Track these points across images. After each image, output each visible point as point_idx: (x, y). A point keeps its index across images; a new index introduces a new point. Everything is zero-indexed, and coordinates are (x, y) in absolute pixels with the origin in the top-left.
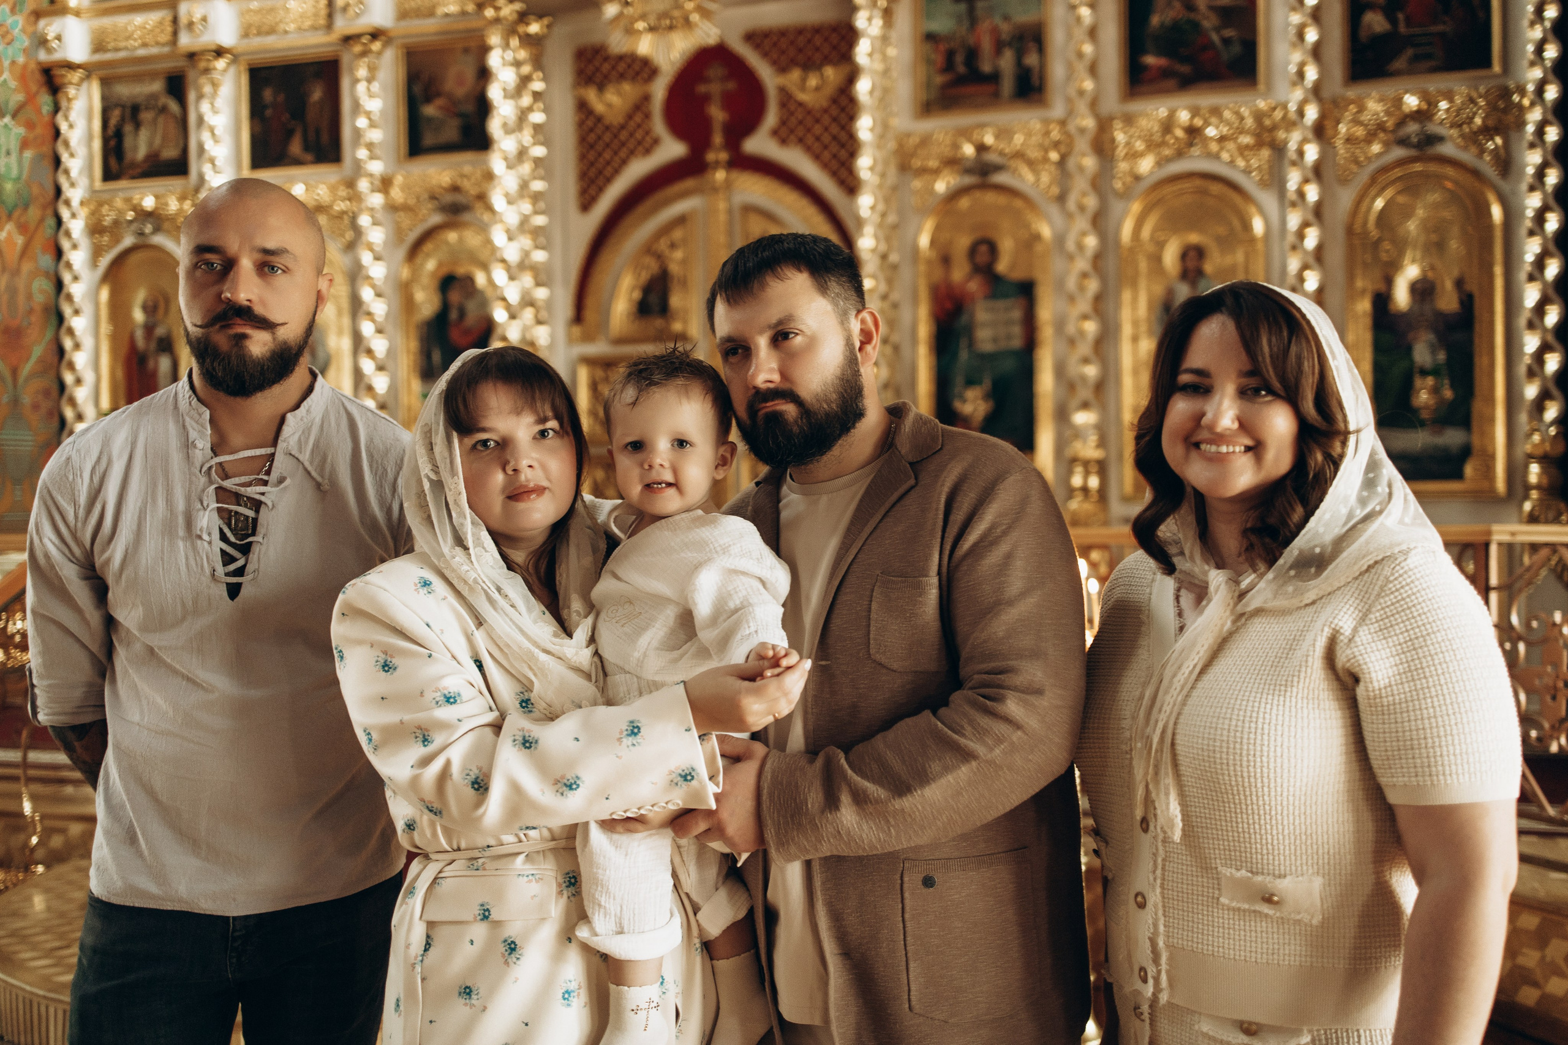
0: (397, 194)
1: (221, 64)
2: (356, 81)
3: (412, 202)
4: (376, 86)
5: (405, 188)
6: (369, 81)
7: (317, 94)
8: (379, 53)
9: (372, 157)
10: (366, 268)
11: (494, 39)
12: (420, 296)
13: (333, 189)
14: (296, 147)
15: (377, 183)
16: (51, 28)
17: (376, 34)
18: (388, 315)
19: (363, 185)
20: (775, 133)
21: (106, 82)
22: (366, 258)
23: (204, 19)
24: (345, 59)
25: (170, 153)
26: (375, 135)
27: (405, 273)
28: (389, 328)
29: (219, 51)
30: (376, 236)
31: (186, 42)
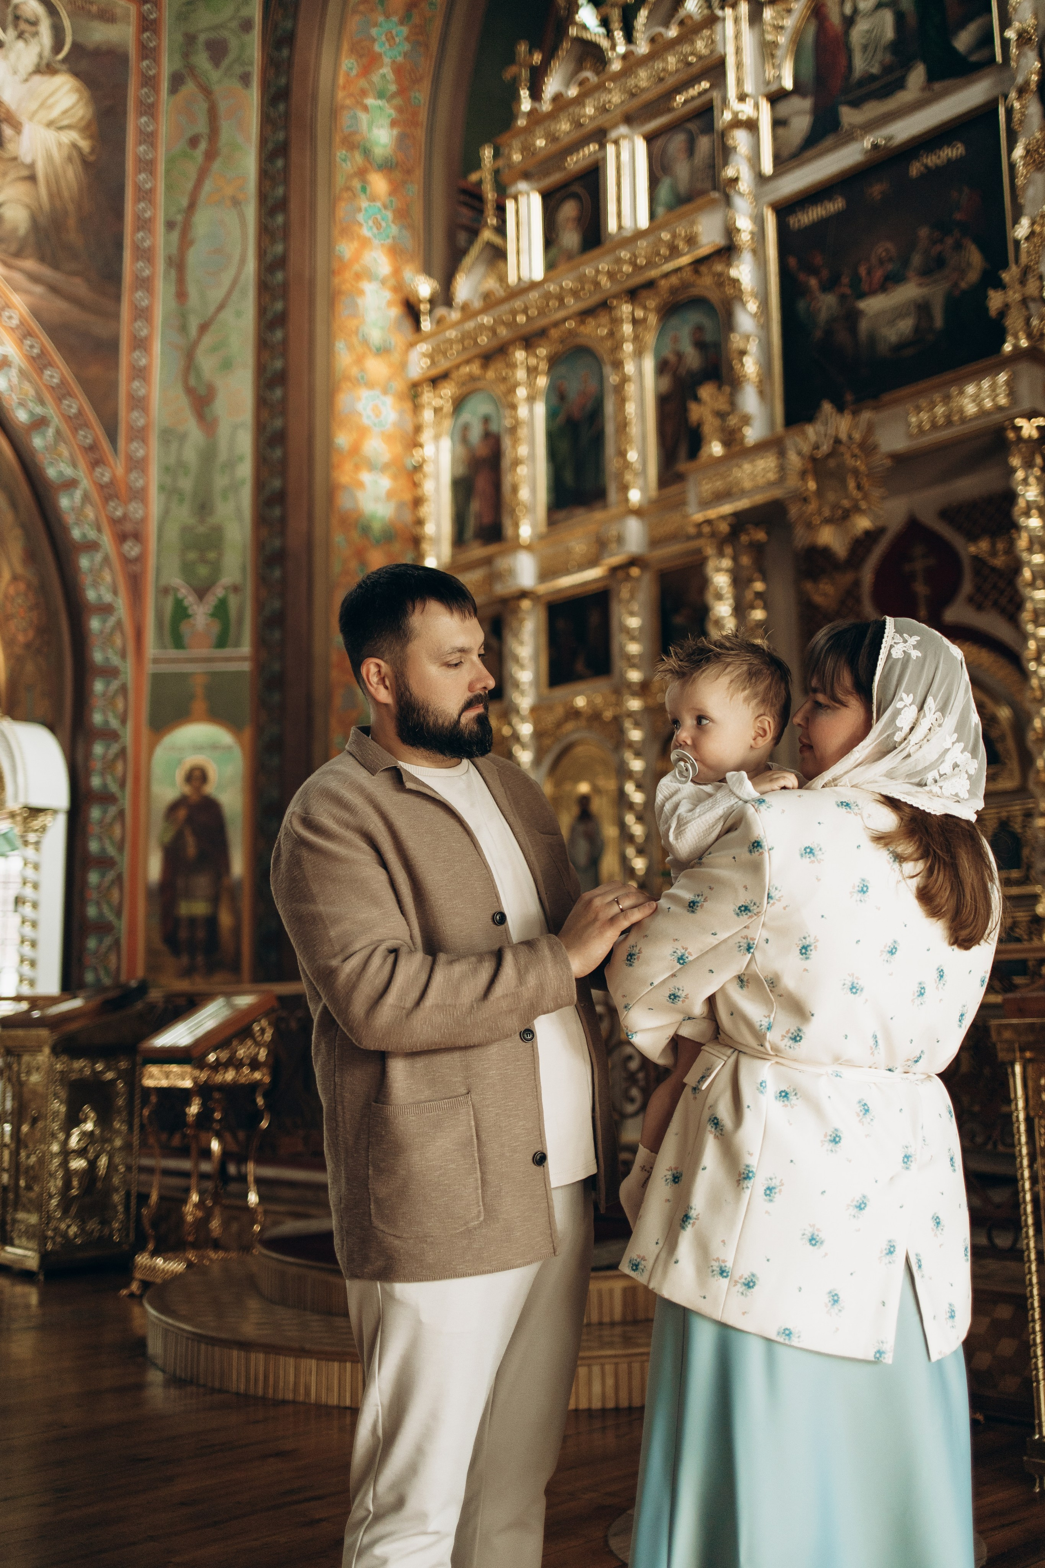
1: (526, 604)
2: (620, 602)
4: (636, 606)
6: (630, 602)
9: (631, 667)
10: (629, 765)
11: (710, 551)
13: (604, 697)
14: (580, 666)
15: (636, 689)
17: (633, 563)
20: (971, 600)
22: (628, 755)
24: (614, 591)
26: (635, 649)
29: (524, 594)
30: (636, 735)
31: (500, 589)
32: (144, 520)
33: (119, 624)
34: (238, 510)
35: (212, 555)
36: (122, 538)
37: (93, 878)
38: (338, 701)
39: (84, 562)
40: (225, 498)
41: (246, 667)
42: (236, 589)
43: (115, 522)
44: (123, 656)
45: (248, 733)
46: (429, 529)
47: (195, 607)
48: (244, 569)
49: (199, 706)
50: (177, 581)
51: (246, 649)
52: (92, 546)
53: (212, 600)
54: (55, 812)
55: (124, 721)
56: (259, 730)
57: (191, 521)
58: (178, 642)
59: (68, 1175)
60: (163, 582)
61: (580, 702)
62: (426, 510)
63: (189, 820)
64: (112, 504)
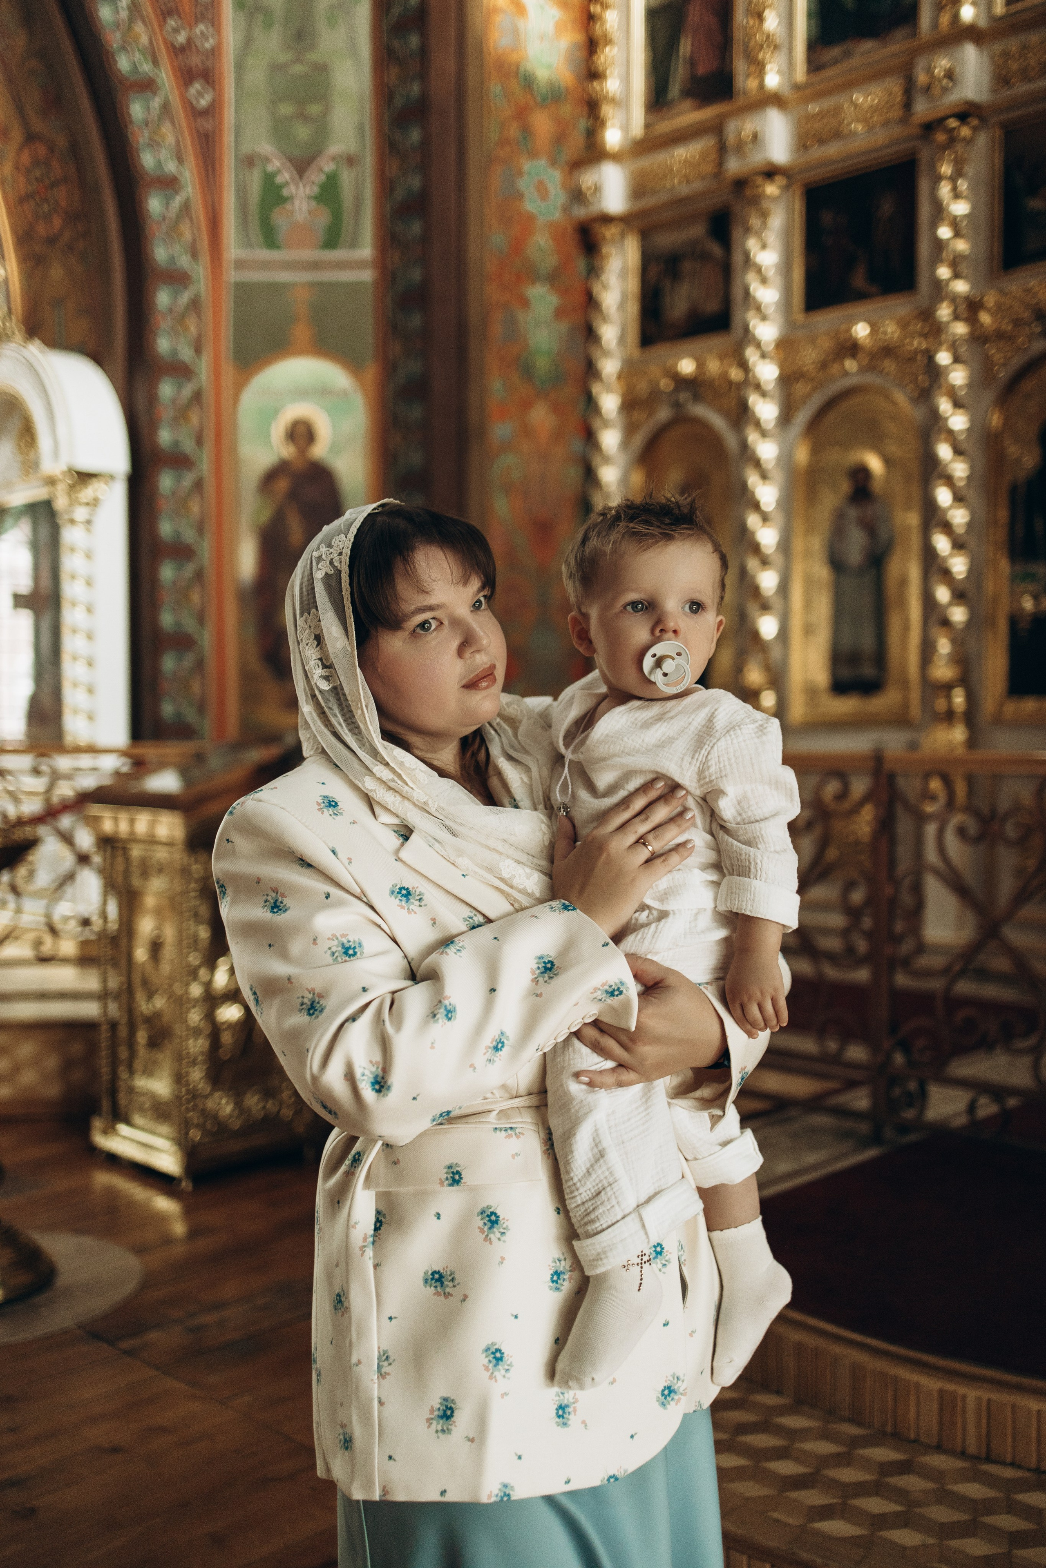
0: (985, 318)
1: (771, 189)
2: (938, 178)
3: (1007, 327)
4: (963, 185)
5: (998, 310)
6: (953, 179)
7: (887, 207)
8: (969, 142)
9: (957, 275)
10: (946, 420)
12: (1013, 450)
13: (904, 325)
14: (859, 280)
15: (962, 308)
16: (587, 179)
17: (966, 112)
18: (969, 478)
19: (944, 312)
21: (645, 235)
22: (944, 405)
23: (755, 136)
24: (924, 155)
25: (712, 306)
26: (962, 246)
27: (996, 420)
28: (972, 496)
29: (771, 172)
30: (958, 377)
31: (734, 166)
32: (215, 52)
33: (186, 207)
34: (352, 40)
35: (314, 109)
36: (187, 76)
37: (167, 572)
38: (497, 329)
39: (136, 110)
40: (332, 22)
41: (367, 276)
42: (351, 161)
43: (178, 51)
44: (194, 255)
45: (371, 372)
46: (612, 85)
47: (293, 188)
48: (361, 128)
49: (301, 333)
50: (266, 148)
51: (366, 251)
52: (147, 86)
53: (316, 177)
54: (112, 477)
55: (198, 350)
56: (389, 369)
57: (285, 57)
58: (270, 238)
59: (215, 1030)
60: (247, 148)
61: (861, 330)
62: (609, 55)
63: (293, 495)
64: (172, 22)
